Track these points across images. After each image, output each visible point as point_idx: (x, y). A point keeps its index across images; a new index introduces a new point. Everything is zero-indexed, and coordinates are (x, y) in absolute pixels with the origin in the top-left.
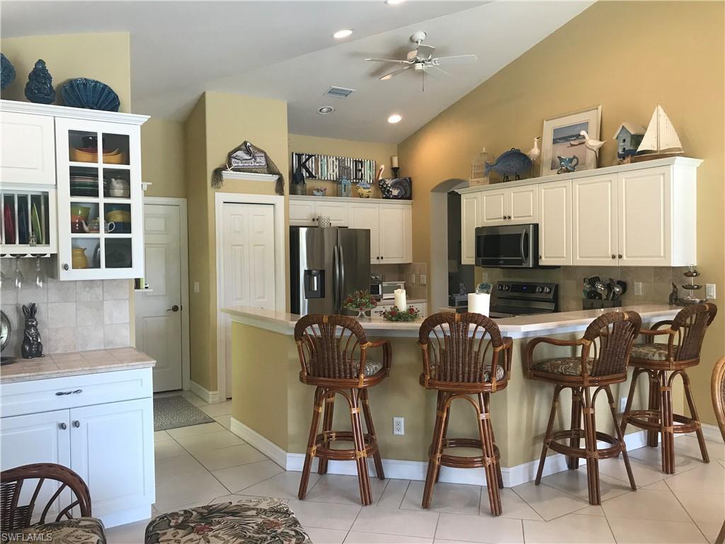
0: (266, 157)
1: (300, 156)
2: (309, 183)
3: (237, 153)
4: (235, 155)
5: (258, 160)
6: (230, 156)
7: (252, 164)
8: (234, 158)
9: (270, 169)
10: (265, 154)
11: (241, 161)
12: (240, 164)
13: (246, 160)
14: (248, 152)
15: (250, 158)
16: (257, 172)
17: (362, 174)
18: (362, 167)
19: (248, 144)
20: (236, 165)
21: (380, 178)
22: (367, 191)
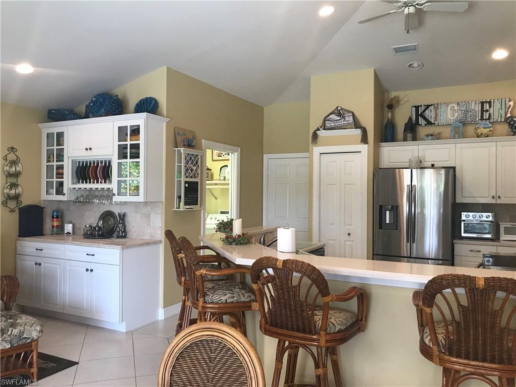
0: (354, 115)
1: (417, 108)
2: (423, 131)
3: (330, 116)
4: (328, 118)
5: (347, 119)
6: (325, 120)
7: (342, 122)
8: (328, 120)
9: (357, 125)
10: (353, 113)
11: (333, 121)
12: (332, 124)
13: (337, 120)
14: (339, 115)
15: (340, 118)
16: (345, 129)
17: (490, 114)
18: (490, 107)
19: (339, 108)
20: (329, 125)
21: (509, 115)
22: (488, 130)
